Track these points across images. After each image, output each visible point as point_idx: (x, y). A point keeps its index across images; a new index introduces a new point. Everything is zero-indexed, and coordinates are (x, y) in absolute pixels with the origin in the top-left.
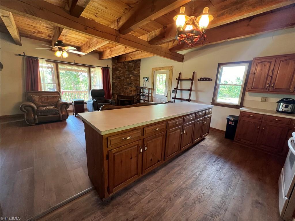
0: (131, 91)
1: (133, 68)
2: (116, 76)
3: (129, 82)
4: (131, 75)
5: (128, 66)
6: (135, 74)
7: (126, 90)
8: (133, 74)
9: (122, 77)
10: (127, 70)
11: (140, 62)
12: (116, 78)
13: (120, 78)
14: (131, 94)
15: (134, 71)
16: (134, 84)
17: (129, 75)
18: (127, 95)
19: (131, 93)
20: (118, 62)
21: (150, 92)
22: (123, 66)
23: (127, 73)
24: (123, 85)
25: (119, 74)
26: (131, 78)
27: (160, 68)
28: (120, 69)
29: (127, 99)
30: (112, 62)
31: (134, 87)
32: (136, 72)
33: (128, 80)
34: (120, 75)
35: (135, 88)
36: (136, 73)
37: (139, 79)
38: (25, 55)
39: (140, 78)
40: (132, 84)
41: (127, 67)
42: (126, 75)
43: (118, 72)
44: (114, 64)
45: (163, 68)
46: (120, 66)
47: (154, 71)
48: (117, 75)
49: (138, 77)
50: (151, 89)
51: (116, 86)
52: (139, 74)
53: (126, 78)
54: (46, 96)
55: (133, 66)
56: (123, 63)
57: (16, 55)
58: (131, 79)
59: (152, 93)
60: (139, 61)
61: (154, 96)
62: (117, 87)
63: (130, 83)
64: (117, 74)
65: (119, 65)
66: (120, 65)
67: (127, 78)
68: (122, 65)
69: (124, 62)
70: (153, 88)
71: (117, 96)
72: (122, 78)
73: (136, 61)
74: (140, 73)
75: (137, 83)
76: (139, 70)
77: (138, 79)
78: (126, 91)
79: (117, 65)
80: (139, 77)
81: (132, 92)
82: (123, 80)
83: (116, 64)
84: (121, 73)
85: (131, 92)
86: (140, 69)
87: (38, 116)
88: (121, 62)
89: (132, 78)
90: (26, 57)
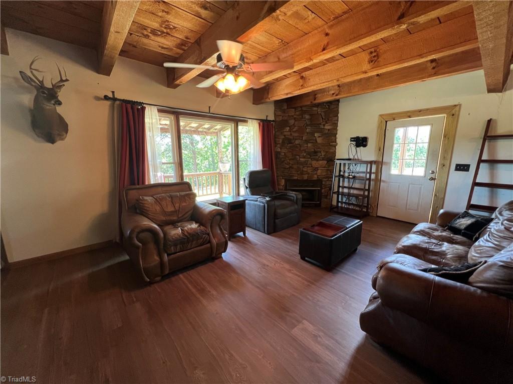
0: (316, 169)
1: (323, 119)
2: (283, 137)
3: (313, 150)
4: (316, 135)
5: (310, 115)
6: (327, 132)
7: (303, 167)
8: (321, 131)
9: (296, 139)
10: (308, 123)
11: (338, 105)
12: (283, 142)
13: (293, 141)
14: (316, 176)
15: (324, 125)
16: (323, 154)
17: (313, 134)
18: (306, 177)
19: (316, 174)
20: (287, 108)
21: (374, 170)
22: (301, 116)
23: (308, 130)
24: (297, 157)
25: (289, 133)
26: (316, 140)
27: (408, 112)
28: (292, 122)
29: (306, 186)
30: (275, 109)
31: (323, 160)
32: (327, 127)
33: (309, 145)
34: (291, 134)
35: (326, 162)
36: (329, 130)
37: (336, 142)
38: (116, 96)
39: (337, 140)
40: (319, 154)
41: (307, 117)
42: (306, 134)
43: (288, 130)
44: (279, 113)
45: (420, 112)
46: (292, 116)
47: (386, 122)
48: (285, 136)
49: (333, 137)
50: (375, 162)
51: (282, 160)
52: (335, 132)
53: (305, 140)
54: (168, 194)
55: (323, 114)
56: (300, 109)
57: (97, 98)
58: (316, 142)
59: (379, 172)
60: (337, 103)
61: (382, 179)
62: (284, 161)
63: (315, 152)
64: (286, 133)
65: (290, 115)
66: (293, 114)
67: (307, 142)
68: (297, 113)
69: (301, 107)
70: (381, 160)
71: (283, 181)
72: (297, 142)
73: (330, 102)
74: (338, 128)
75: (331, 151)
76: (336, 122)
77: (333, 142)
78: (305, 169)
79: (287, 115)
80: (335, 136)
81: (319, 171)
82: (298, 146)
83: (284, 111)
84: (295, 132)
85: (316, 172)
86: (338, 120)
87: (168, 255)
88: (295, 108)
89: (319, 140)
90: (118, 102)
